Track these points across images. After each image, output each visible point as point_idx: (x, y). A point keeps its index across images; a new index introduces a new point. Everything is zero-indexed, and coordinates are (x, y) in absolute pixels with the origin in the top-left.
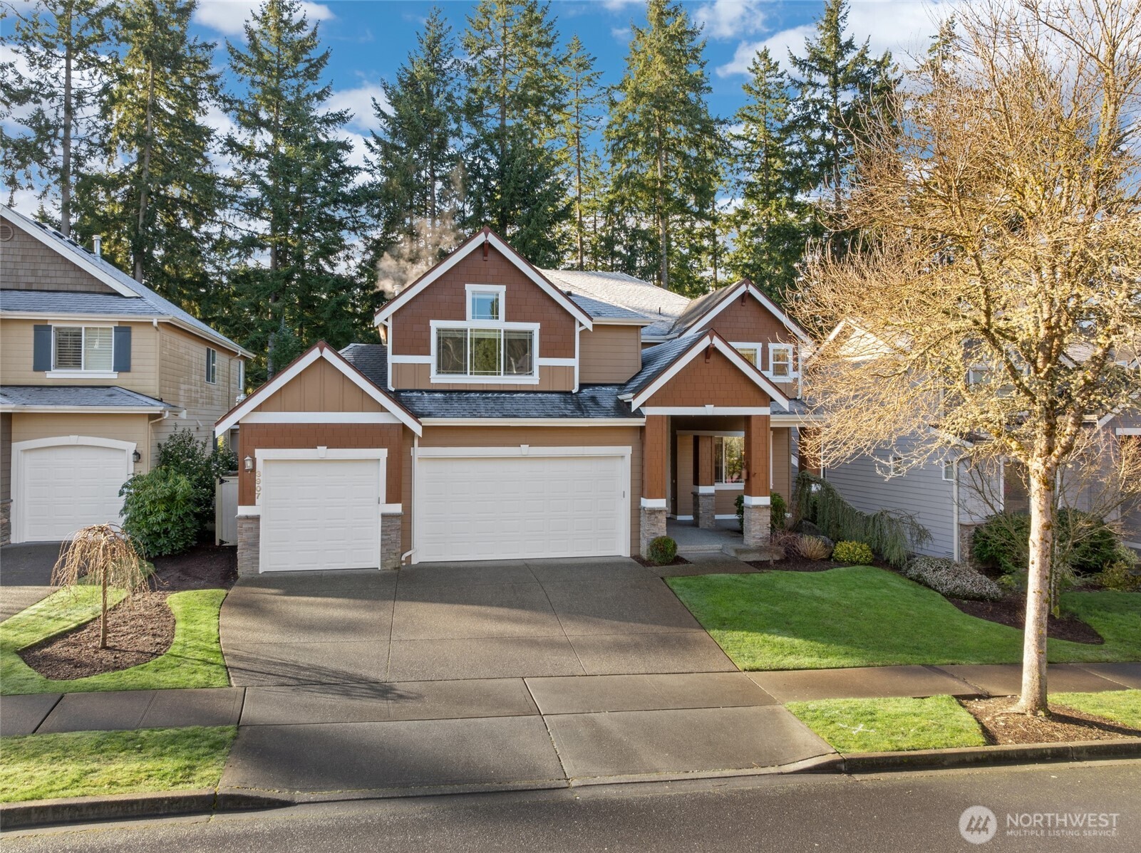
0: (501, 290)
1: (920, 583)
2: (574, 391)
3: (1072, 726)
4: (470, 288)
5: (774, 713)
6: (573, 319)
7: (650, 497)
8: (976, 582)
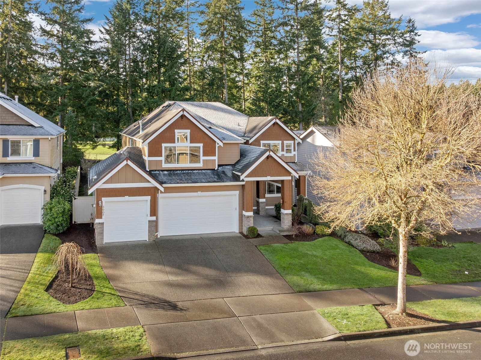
0: (188, 131)
1: (350, 244)
2: (216, 169)
3: (415, 319)
4: (176, 131)
5: (314, 314)
6: (215, 142)
7: (247, 211)
8: (371, 245)
